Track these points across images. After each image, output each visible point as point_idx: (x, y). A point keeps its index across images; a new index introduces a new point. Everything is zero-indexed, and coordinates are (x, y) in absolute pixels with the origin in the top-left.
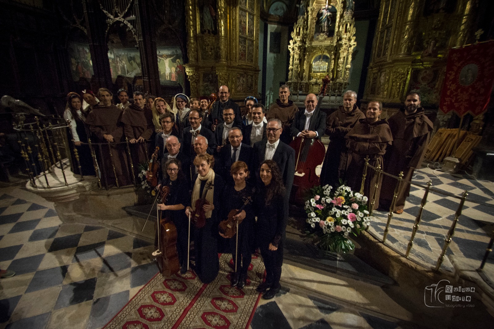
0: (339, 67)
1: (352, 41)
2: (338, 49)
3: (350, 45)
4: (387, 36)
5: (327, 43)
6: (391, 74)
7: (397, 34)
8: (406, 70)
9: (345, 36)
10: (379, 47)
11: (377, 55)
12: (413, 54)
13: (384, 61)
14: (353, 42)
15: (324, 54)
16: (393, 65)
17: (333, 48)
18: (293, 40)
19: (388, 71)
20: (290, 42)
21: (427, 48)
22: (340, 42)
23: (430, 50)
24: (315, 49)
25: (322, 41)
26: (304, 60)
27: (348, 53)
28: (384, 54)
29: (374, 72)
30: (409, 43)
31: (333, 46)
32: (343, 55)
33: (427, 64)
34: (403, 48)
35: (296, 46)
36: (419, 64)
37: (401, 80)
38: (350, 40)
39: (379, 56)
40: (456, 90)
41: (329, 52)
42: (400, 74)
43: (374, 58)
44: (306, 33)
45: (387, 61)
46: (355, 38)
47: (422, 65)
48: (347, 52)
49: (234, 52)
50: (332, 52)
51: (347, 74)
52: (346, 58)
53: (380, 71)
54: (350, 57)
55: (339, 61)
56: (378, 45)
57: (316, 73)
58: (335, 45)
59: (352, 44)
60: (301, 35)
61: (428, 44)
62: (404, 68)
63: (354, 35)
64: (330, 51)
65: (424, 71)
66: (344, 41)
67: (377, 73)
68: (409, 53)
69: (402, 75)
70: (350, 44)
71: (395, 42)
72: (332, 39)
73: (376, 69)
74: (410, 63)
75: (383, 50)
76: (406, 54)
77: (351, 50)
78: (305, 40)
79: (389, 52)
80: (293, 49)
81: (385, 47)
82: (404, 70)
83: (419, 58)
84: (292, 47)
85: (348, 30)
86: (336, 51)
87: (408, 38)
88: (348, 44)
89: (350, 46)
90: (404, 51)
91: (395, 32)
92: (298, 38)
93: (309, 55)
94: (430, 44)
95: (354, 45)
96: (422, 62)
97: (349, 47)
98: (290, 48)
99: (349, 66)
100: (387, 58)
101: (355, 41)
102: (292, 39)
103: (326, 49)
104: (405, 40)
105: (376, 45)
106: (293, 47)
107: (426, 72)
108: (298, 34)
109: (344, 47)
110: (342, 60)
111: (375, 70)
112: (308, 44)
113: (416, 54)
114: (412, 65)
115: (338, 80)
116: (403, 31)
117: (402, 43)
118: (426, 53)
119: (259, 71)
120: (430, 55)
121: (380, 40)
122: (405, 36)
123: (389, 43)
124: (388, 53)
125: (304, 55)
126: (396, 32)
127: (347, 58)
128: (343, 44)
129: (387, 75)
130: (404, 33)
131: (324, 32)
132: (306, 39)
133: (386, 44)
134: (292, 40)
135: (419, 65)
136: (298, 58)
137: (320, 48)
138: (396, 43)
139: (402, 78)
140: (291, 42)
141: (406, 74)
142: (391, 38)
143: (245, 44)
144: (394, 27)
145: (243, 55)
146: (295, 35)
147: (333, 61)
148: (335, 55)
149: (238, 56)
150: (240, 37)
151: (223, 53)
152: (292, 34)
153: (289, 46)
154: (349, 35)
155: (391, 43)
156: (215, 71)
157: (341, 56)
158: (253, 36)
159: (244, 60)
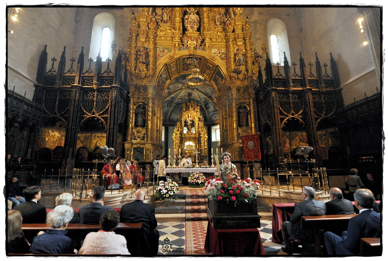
0: (202, 147)
4: (226, 133)
5: (193, 135)
9: (202, 133)
11: (223, 141)
15: (190, 141)
16: (232, 145)
24: (187, 138)
25: (190, 135)
28: (227, 141)
30: (237, 136)
35: (178, 136)
38: (204, 135)
40: (248, 151)
42: (237, 148)
44: (182, 130)
45: (229, 144)
48: (204, 140)
49: (154, 136)
51: (206, 151)
53: (226, 148)
54: (206, 142)
57: (188, 151)
58: (198, 137)
60: (180, 131)
63: (206, 133)
66: (202, 135)
72: (196, 134)
74: (239, 144)
76: (237, 141)
77: (206, 139)
80: (175, 138)
81: (226, 138)
85: (203, 130)
86: (199, 139)
89: (205, 138)
90: (236, 139)
92: (178, 132)
93: (184, 141)
95: (207, 137)
98: (174, 137)
99: (206, 147)
100: (229, 142)
102: (174, 133)
104: (235, 135)
108: (178, 130)
109: (203, 138)
110: (202, 144)
112: (183, 136)
113: (240, 141)
115: (202, 154)
116: (233, 132)
117: (234, 137)
119: (163, 147)
126: (230, 132)
127: (205, 143)
132: (182, 133)
133: (226, 137)
136: (179, 142)
137: (190, 138)
138: (231, 136)
140: (174, 134)
142: (229, 134)
143: (158, 133)
144: (229, 130)
145: (157, 139)
146: (176, 131)
147: (198, 144)
148: (198, 141)
149: (155, 139)
150: (156, 130)
151: (150, 137)
152: (174, 130)
153: (173, 136)
154: (204, 133)
155: (229, 136)
156: (143, 147)
157: (202, 142)
158: (160, 129)
159: (157, 141)
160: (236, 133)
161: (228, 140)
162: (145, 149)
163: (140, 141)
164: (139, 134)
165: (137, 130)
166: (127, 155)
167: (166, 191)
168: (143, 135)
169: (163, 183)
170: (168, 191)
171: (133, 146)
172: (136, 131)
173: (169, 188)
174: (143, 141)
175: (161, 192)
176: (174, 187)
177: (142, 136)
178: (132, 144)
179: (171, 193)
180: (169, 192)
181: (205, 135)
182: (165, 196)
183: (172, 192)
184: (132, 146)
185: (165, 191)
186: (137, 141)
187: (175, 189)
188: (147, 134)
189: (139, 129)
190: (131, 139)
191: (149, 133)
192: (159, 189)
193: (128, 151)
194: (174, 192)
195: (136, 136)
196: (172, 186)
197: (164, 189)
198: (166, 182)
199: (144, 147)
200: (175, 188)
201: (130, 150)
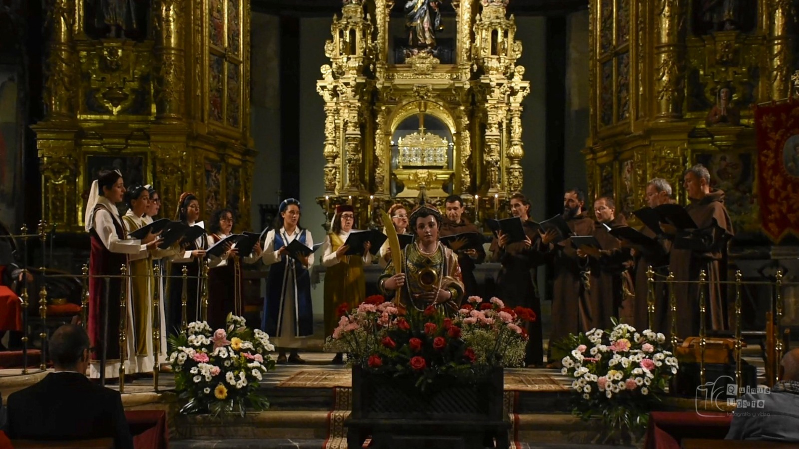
0: (490, 151)
1: (517, 79)
2: (479, 97)
3: (511, 88)
4: (619, 74)
5: (442, 79)
6: (648, 164)
7: (645, 70)
8: (679, 153)
9: (493, 63)
10: (603, 100)
11: (603, 119)
12: (688, 116)
13: (622, 133)
14: (518, 82)
15: (428, 111)
16: (647, 143)
17: (462, 94)
18: (330, 64)
19: (637, 156)
20: (323, 70)
21: (715, 104)
22: (484, 80)
23: (721, 107)
24: (406, 96)
25: (423, 73)
26: (375, 126)
27: (509, 110)
28: (621, 117)
29: (603, 160)
30: (673, 91)
31: (462, 88)
32: (496, 116)
33: (721, 140)
34: (663, 102)
35: (347, 84)
36: (704, 139)
37: (672, 176)
39: (606, 119)
41: (452, 107)
42: (667, 162)
43: (595, 127)
44: (375, 47)
45: (630, 133)
46: (521, 69)
47: (712, 142)
48: (505, 107)
49: (199, 92)
50: (462, 108)
51: (517, 174)
52: (504, 126)
53: (617, 157)
54: (517, 122)
55: (488, 132)
56: (601, 94)
57: (414, 171)
58: (467, 86)
59: (517, 88)
60: (359, 52)
61: (715, 94)
62: (673, 149)
63: (518, 63)
64: (451, 102)
65: (719, 157)
66: (493, 78)
67: (611, 164)
68: (677, 113)
69: (673, 164)
70: (513, 85)
71: (641, 89)
72: (455, 69)
73: (605, 152)
74: (684, 136)
75: (615, 107)
76: (673, 117)
77: (516, 102)
78: (371, 66)
79: (632, 111)
80: (335, 93)
81: (619, 99)
82: (675, 153)
83: (703, 126)
84: (330, 87)
85: (499, 47)
86: (473, 103)
87: (669, 81)
88: (506, 86)
89: (513, 93)
90: (667, 110)
91: (637, 67)
92: (349, 59)
93: (389, 112)
94: (719, 95)
95: (524, 88)
96: (712, 136)
97: (509, 96)
98: (323, 88)
99: (517, 150)
100: (629, 127)
101: (525, 78)
102: (328, 61)
103: (438, 96)
104: (664, 84)
105: (595, 93)
106: (335, 87)
107: (724, 159)
108: (350, 49)
109: (497, 93)
110: (495, 131)
111: (603, 157)
112: (382, 80)
113: (693, 116)
114: (689, 143)
115: (491, 191)
116: (656, 67)
117: (659, 92)
118: (716, 115)
120: (723, 120)
121: (602, 82)
122: (663, 76)
123: (628, 90)
124: (630, 114)
125: (374, 115)
126: (641, 66)
127: (510, 128)
128: (493, 84)
129: (639, 167)
130: (658, 70)
131: (423, 47)
132: (374, 65)
133: (619, 92)
134: (328, 66)
135: (705, 142)
136: (356, 120)
137: (421, 94)
138: (644, 90)
139: (674, 171)
140: (325, 69)
141: (681, 161)
142: (631, 79)
143: (221, 71)
144: (632, 53)
145: (216, 103)
146: (337, 52)
147: (467, 133)
148: (471, 115)
149: (207, 107)
150: (212, 52)
151: (175, 95)
152: (328, 46)
153: (320, 83)
154: (505, 60)
155: (632, 90)
156: (138, 149)
157: (491, 120)
158: (237, 48)
159: (220, 119)
160: (670, 73)
161: (628, 110)
162: (149, 161)
163: (122, 117)
164: (113, 80)
165: (102, 58)
166: (51, 196)
167: (216, 369)
168: (135, 85)
169: (203, 332)
170: (224, 370)
171: (84, 148)
172: (96, 62)
173: (229, 358)
174: (140, 117)
175: (192, 372)
176: (253, 353)
177: (133, 91)
178: (81, 134)
179: (237, 378)
180: (229, 375)
181: (512, 76)
182: (207, 391)
183: (242, 375)
184: (78, 145)
185: (208, 370)
186: (106, 117)
187: (256, 364)
188: (161, 81)
189: (113, 52)
190: (72, 109)
191: (168, 73)
192: (182, 358)
193: (59, 173)
194: (250, 377)
195: (98, 90)
196: (246, 350)
197: (207, 359)
198: (221, 332)
199: (145, 154)
200: (258, 357)
201: (67, 168)
